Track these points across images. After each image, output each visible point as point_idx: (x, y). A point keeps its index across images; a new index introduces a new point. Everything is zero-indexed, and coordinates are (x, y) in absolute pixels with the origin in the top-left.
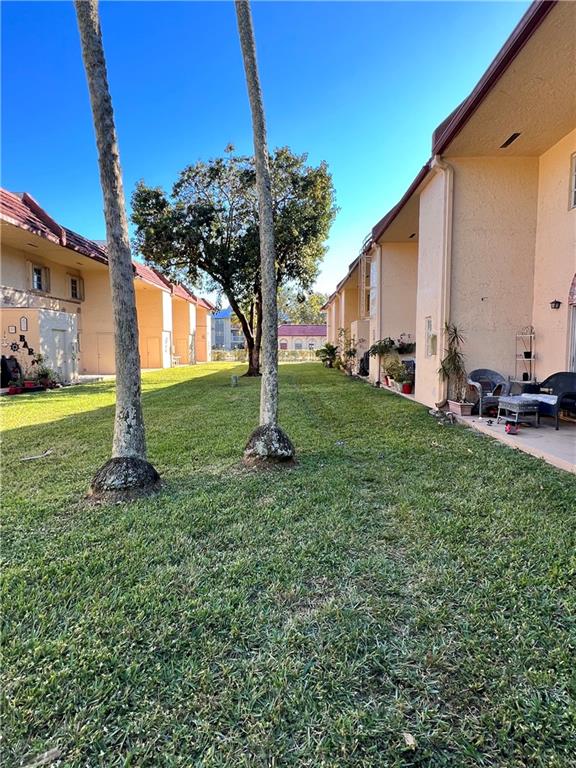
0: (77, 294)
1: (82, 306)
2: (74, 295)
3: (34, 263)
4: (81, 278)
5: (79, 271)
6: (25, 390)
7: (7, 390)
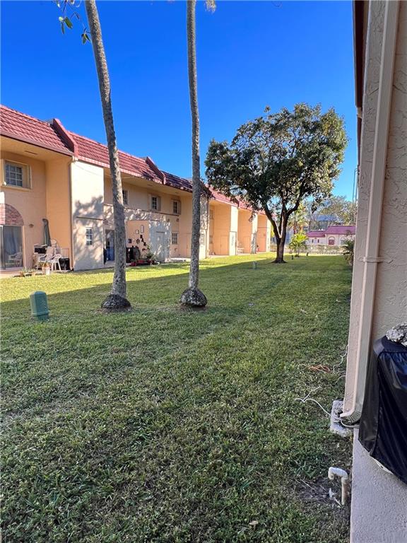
0: (176, 211)
1: (179, 217)
2: (175, 211)
3: (152, 194)
4: (180, 201)
5: (179, 197)
6: (138, 265)
7: (130, 264)
